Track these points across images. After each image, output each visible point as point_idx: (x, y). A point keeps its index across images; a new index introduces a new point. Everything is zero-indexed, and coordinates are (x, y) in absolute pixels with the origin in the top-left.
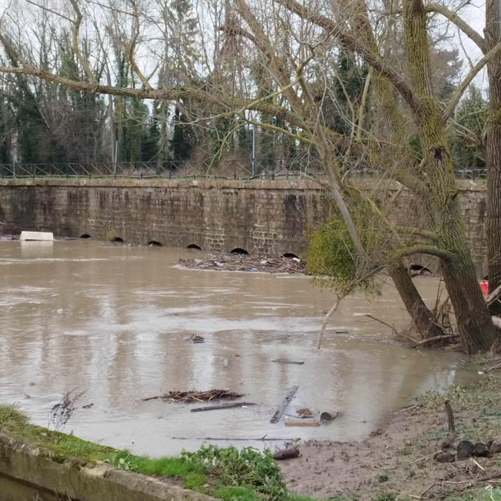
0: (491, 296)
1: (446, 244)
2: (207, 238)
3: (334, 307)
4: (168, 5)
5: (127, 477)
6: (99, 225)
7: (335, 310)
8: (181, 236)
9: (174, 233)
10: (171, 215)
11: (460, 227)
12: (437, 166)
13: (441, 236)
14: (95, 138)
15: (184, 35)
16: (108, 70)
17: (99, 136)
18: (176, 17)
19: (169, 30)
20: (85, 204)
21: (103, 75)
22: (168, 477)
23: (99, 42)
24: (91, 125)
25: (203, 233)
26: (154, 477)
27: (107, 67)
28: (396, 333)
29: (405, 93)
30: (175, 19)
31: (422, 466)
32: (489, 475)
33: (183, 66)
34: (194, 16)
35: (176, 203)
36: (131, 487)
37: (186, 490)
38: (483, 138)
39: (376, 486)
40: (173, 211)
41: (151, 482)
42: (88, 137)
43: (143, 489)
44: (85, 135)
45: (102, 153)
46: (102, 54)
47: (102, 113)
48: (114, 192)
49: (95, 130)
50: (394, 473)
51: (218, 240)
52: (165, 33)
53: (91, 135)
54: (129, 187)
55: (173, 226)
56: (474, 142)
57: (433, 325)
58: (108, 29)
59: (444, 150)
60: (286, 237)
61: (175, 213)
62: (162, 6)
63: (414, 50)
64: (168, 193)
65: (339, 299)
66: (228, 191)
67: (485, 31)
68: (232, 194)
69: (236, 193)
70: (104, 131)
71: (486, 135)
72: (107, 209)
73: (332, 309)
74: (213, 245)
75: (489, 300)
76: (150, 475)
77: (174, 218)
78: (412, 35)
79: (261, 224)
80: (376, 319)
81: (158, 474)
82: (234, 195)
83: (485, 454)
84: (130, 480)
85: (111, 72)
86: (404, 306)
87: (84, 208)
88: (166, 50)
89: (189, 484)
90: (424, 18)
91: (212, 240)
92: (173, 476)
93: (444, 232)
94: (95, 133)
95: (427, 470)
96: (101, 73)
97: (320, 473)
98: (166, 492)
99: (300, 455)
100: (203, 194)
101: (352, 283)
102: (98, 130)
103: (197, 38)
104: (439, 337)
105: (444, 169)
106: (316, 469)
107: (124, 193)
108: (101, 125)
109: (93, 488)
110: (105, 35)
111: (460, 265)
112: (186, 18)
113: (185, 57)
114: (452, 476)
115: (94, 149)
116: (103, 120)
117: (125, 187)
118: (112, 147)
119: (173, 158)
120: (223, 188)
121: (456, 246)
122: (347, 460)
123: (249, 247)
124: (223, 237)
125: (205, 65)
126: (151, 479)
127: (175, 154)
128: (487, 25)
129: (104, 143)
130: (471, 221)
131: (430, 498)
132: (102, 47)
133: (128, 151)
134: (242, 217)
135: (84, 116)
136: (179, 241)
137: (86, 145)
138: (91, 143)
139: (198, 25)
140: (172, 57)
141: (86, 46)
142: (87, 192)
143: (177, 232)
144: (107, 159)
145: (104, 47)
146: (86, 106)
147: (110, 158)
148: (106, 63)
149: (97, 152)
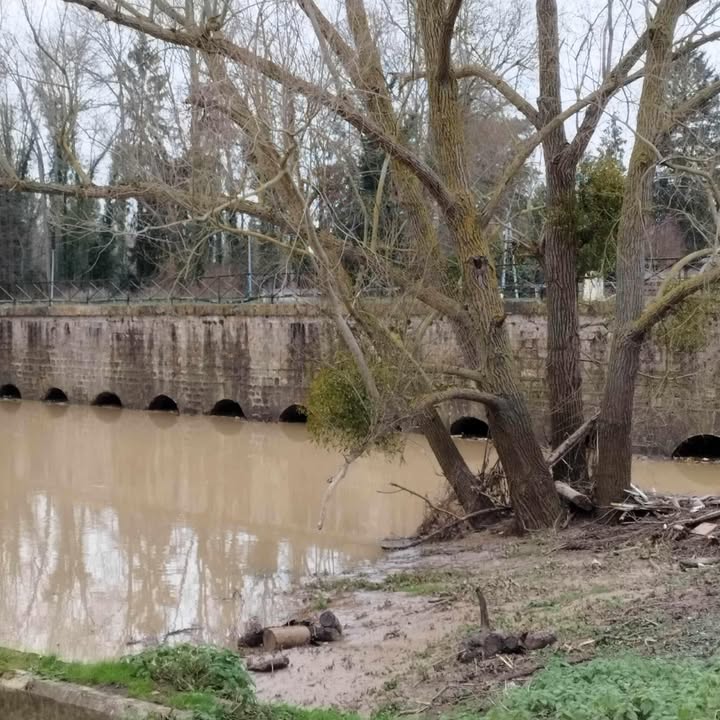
0: (556, 455)
1: (492, 386)
2: (182, 386)
3: (342, 472)
4: (124, 57)
5: (55, 687)
6: (28, 371)
7: (343, 476)
8: (145, 384)
9: (136, 380)
10: (131, 354)
11: (509, 363)
12: (477, 283)
13: (485, 376)
14: (22, 246)
15: (147, 98)
16: (39, 148)
17: (27, 244)
18: (137, 73)
19: (125, 92)
20: (7, 341)
21: (31, 156)
22: (108, 685)
23: (26, 110)
24: (16, 229)
25: (175, 379)
26: (91, 686)
27: (38, 145)
28: (431, 506)
29: (431, 187)
30: (134, 76)
31: (439, 668)
32: (517, 672)
33: (147, 141)
34: (161, 72)
35: (137, 337)
36: (61, 699)
37: (129, 700)
38: (541, 245)
39: (380, 695)
40: (132, 349)
41: (86, 692)
42: (12, 245)
43: (75, 701)
44: (8, 242)
45: (32, 268)
46: (29, 126)
47: (32, 210)
48: (48, 324)
49: (22, 235)
50: (405, 679)
51: (197, 388)
52: (120, 96)
53: (17, 242)
54: (70, 316)
55: (135, 369)
56: (529, 250)
57: (480, 495)
58: (39, 92)
59: (486, 262)
60: (293, 382)
61: (136, 351)
62: (115, 58)
63: (443, 130)
64: (126, 323)
65: (348, 462)
66: (209, 319)
67: (539, 102)
68: (215, 323)
69: (222, 322)
70: (34, 236)
71: (544, 240)
72: (38, 348)
73: (339, 476)
74: (189, 396)
75: (552, 459)
76: (84, 684)
77: (135, 359)
78: (439, 110)
79: (257, 364)
80: (404, 489)
81: (94, 682)
82: (218, 324)
83: (518, 651)
84: (59, 691)
85: (43, 152)
86: (440, 470)
87: (6, 347)
88: (123, 120)
89: (132, 692)
90: (454, 87)
91: (189, 388)
92: (113, 683)
93: (490, 370)
94: (22, 241)
95: (444, 673)
96: (29, 152)
97: (313, 686)
98: (104, 702)
99: (289, 665)
100: (176, 324)
101: (364, 441)
102: (26, 234)
103: (166, 103)
104: (487, 510)
105: (486, 287)
106: (309, 680)
107: (63, 325)
108: (30, 226)
109: (11, 704)
110: (34, 100)
111: (511, 414)
112: (149, 74)
113: (149, 129)
114: (472, 677)
115: (20, 262)
116: (32, 220)
117: (66, 316)
118: (46, 261)
119: (135, 273)
120: (204, 315)
121: (504, 389)
122: (350, 666)
123: (241, 397)
124: (205, 384)
125: (178, 141)
126: (85, 688)
127: (138, 267)
128: (541, 95)
129: (35, 254)
130: (540, 355)
131: (443, 702)
132: (30, 117)
133: (70, 263)
134: (231, 356)
135: (6, 216)
136: (143, 391)
137: (8, 257)
138: (17, 253)
139: (167, 85)
140: (131, 130)
141: (6, 115)
142: (10, 323)
143: (139, 379)
144: (40, 276)
145: (33, 116)
146: (8, 201)
147: (44, 275)
148: (36, 139)
149: (25, 267)
